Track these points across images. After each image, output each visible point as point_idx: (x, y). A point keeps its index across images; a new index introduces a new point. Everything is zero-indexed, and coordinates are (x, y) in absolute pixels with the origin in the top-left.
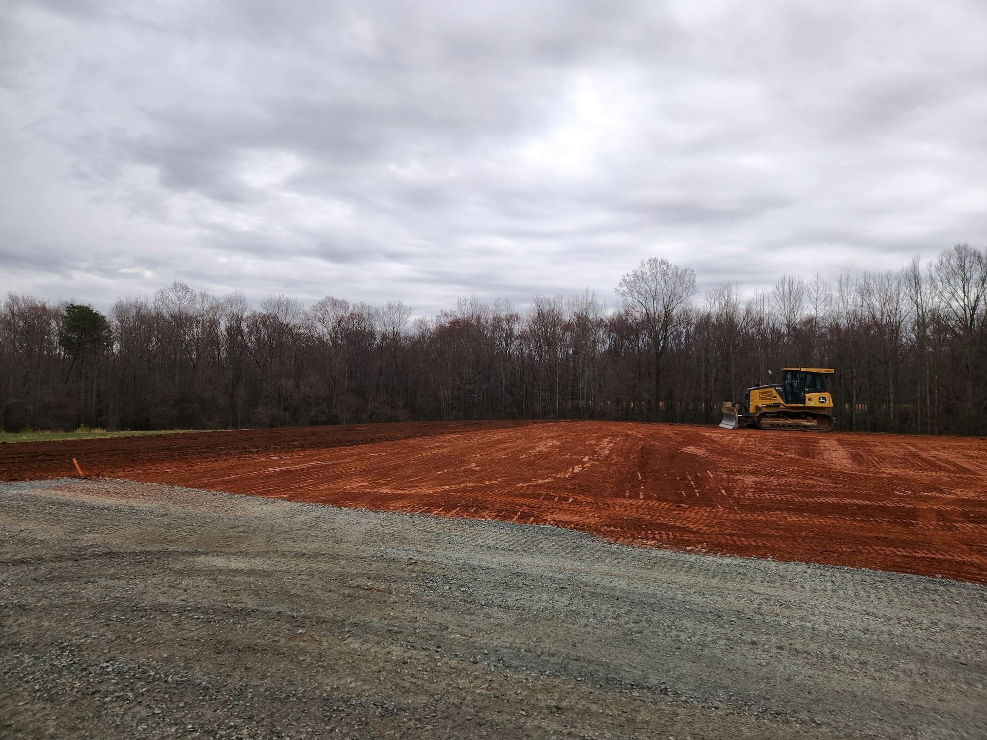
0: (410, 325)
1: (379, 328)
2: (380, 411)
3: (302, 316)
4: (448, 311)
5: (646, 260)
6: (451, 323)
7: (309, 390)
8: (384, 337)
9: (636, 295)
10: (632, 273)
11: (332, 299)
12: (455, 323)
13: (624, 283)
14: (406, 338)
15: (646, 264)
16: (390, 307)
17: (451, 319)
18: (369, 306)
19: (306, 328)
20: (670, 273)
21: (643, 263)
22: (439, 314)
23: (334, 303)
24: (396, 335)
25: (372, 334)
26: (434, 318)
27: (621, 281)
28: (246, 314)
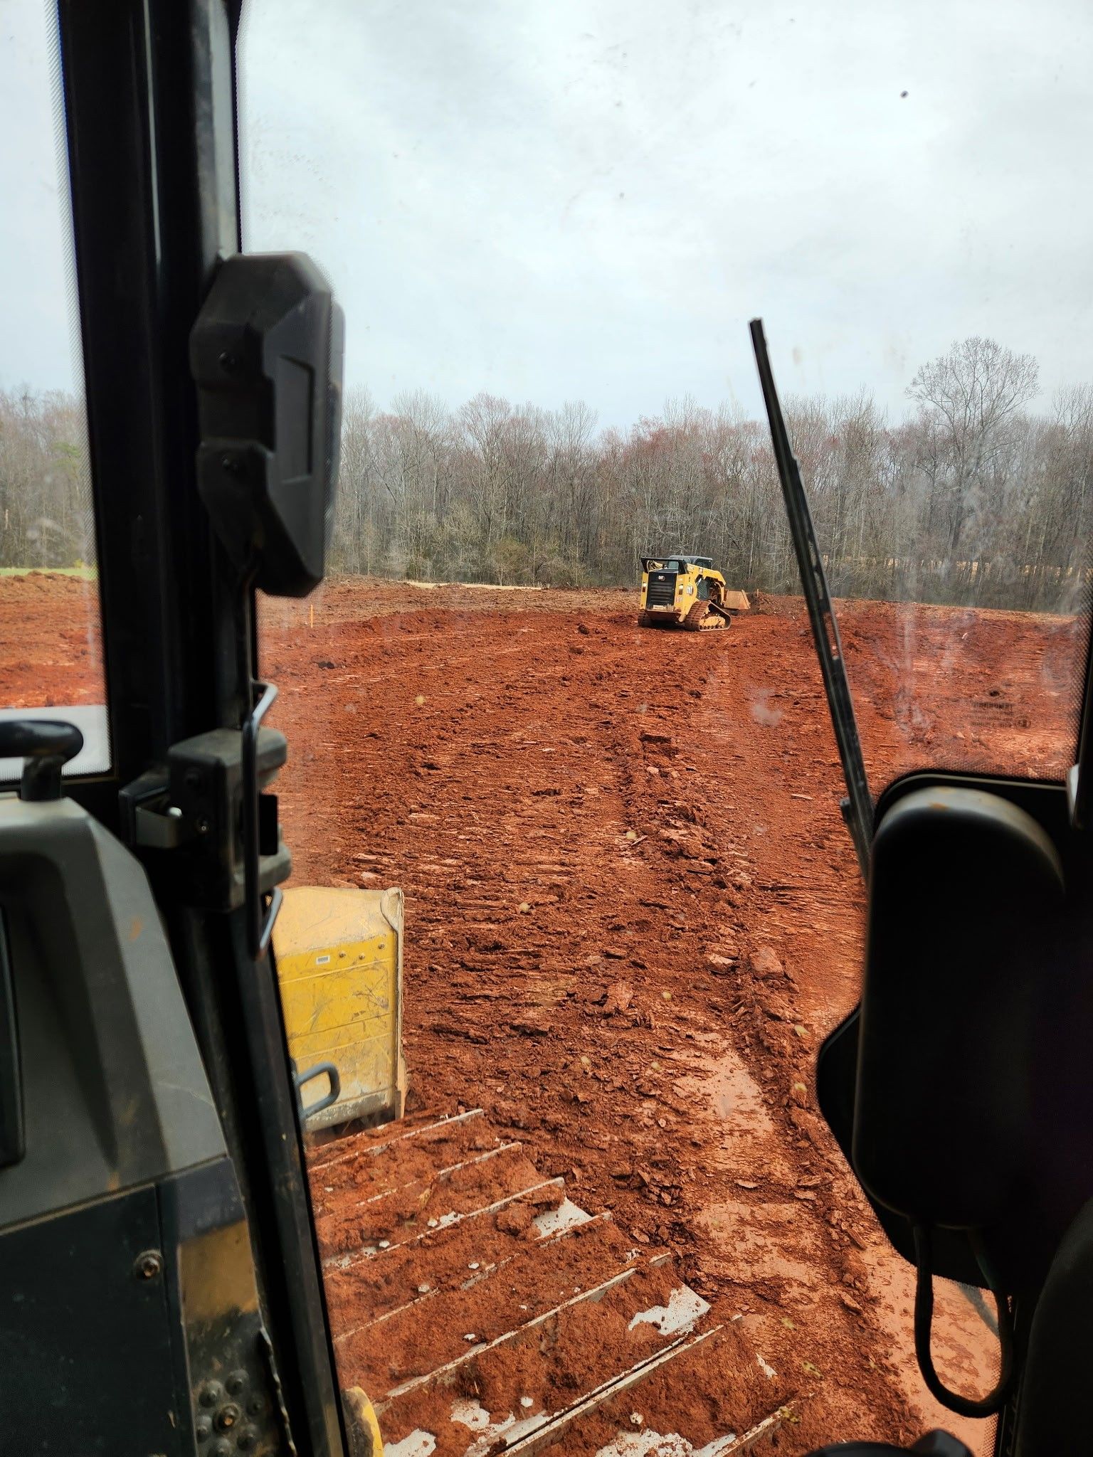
0: (593, 440)
1: (551, 442)
2: (549, 563)
3: (446, 423)
4: (650, 418)
5: (962, 342)
6: (653, 435)
7: (456, 530)
8: (558, 455)
9: (939, 398)
10: (936, 363)
11: (488, 398)
12: (659, 436)
13: (920, 380)
14: (589, 455)
15: (960, 347)
16: (568, 410)
17: (654, 429)
18: (537, 409)
19: (453, 439)
20: (998, 361)
21: (955, 346)
22: (637, 422)
23: (490, 403)
24: (575, 450)
25: (542, 449)
26: (630, 428)
27: (916, 375)
28: (372, 418)
